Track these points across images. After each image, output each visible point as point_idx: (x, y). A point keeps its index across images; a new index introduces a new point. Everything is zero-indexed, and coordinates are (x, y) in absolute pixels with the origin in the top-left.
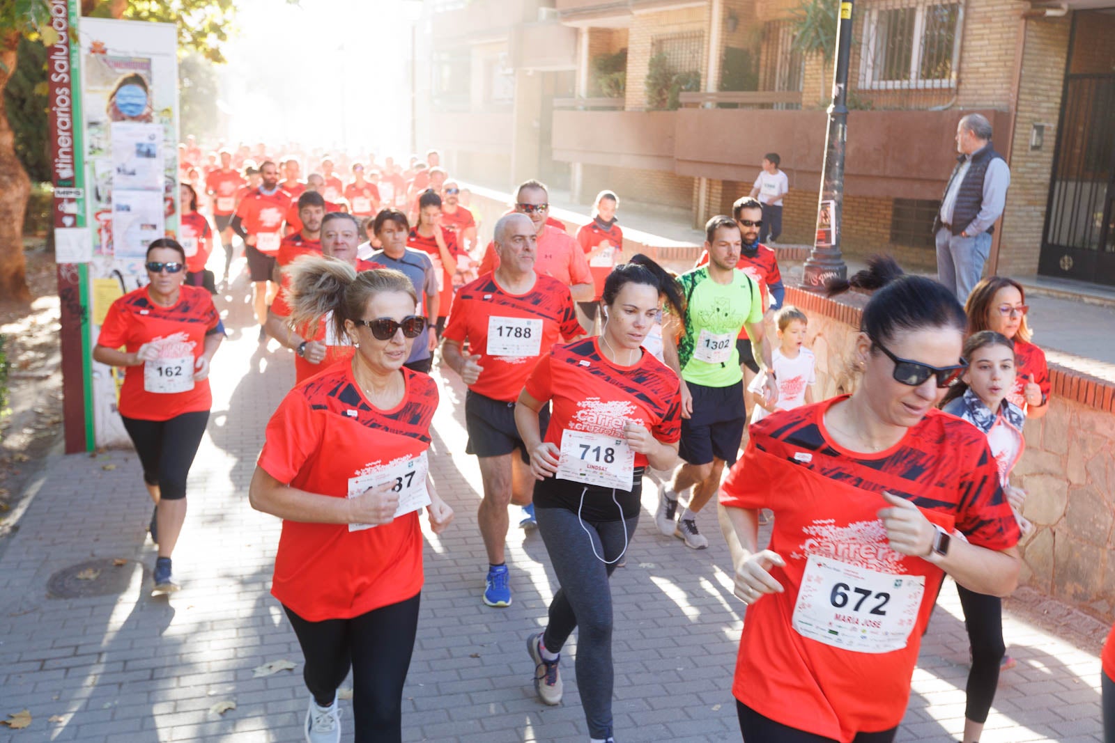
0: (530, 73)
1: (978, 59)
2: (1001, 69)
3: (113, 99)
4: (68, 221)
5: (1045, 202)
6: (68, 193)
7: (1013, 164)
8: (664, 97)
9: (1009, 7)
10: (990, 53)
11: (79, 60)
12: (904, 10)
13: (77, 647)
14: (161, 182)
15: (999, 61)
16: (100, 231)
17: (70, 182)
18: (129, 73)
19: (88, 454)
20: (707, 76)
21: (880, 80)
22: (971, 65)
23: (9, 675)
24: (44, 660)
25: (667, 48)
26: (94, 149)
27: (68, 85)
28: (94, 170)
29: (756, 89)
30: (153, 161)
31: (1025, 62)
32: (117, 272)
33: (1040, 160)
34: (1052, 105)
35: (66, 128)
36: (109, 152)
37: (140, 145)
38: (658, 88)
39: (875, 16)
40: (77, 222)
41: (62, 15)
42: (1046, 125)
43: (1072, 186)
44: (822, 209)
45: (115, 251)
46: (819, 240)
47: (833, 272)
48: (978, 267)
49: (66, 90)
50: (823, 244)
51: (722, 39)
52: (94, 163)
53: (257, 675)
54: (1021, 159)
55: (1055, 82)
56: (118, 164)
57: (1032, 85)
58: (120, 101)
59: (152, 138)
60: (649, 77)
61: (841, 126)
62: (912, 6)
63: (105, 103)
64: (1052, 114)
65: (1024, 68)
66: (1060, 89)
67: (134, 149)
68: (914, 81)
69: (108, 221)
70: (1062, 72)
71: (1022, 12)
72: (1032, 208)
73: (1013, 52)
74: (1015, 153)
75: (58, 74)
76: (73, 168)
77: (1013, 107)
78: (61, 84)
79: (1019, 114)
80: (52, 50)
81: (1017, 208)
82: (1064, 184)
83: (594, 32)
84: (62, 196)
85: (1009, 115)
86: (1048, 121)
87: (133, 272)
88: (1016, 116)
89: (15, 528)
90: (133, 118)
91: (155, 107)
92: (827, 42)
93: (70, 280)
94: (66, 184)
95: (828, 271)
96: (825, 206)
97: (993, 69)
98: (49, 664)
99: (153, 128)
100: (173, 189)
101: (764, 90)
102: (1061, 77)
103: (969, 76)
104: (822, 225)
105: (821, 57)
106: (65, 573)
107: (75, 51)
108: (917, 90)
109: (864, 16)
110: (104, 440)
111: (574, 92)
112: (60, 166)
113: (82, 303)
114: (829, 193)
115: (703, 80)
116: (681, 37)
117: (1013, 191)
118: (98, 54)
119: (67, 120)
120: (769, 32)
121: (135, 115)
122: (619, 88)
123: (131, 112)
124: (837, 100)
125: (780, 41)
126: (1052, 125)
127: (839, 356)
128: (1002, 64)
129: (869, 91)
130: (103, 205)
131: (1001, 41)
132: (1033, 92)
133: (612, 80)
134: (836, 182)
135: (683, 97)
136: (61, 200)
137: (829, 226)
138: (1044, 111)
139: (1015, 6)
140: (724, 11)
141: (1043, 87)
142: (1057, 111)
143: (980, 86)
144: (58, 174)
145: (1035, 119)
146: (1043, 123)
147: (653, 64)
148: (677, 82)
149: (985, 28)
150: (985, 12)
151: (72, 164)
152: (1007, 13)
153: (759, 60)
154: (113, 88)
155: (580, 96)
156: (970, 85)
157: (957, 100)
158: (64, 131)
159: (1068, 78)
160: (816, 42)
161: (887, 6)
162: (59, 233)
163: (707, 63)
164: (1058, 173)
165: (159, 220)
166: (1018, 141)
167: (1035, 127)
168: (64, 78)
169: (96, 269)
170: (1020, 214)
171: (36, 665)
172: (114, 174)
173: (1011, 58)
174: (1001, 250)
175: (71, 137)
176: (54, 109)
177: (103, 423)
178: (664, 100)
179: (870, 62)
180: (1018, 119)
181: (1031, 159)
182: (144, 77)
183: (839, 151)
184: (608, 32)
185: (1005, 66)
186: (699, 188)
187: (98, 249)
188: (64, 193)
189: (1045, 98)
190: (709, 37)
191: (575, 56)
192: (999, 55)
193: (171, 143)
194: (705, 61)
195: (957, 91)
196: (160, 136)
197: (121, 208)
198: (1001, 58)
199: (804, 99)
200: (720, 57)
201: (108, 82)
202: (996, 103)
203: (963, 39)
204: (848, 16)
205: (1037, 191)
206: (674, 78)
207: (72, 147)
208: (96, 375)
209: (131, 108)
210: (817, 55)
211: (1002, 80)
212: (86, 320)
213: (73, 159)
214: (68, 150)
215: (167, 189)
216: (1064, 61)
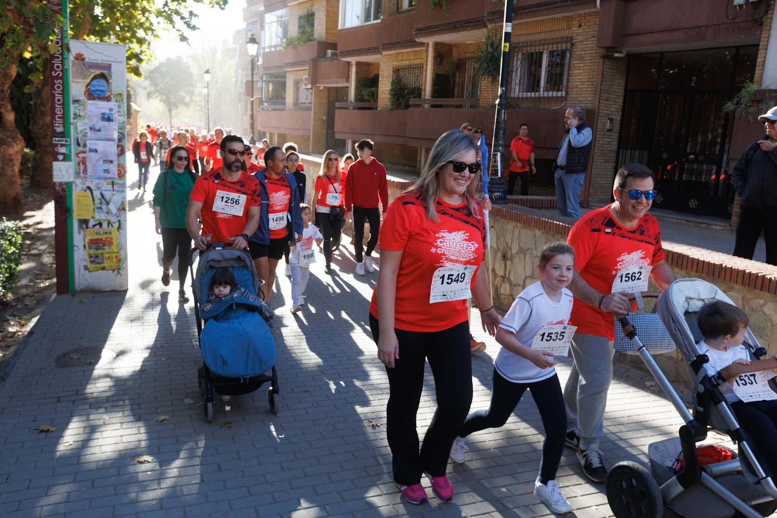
0: (321, 88)
1: (577, 80)
2: (590, 86)
3: (88, 87)
4: (61, 157)
5: (614, 161)
6: (61, 141)
7: (597, 139)
8: (400, 102)
9: (594, 52)
10: (584, 77)
11: (69, 64)
12: (536, 53)
13: (78, 391)
14: (116, 135)
15: (589, 81)
16: (79, 164)
17: (63, 135)
18: (98, 72)
19: (70, 294)
20: (425, 89)
21: (523, 92)
22: (573, 84)
23: (39, 405)
24: (59, 397)
25: (401, 74)
26: (76, 116)
27: (62, 78)
28: (76, 128)
29: (453, 97)
30: (112, 124)
31: (603, 82)
32: (89, 188)
33: (610, 137)
34: (618, 107)
35: (59, 103)
36: (85, 117)
37: (104, 114)
38: (396, 96)
39: (520, 56)
40: (66, 158)
41: (59, 37)
42: (615, 117)
43: (629, 152)
44: (493, 157)
45: (88, 176)
46: (492, 175)
47: (499, 192)
48: (578, 190)
49: (60, 80)
50: (494, 177)
51: (434, 68)
52: (76, 124)
53: (185, 403)
54: (601, 136)
55: (619, 94)
56: (90, 125)
57: (607, 95)
58: (93, 88)
59: (111, 110)
60: (391, 90)
61: (503, 111)
62: (541, 50)
63: (83, 89)
64: (618, 112)
65: (603, 85)
66: (622, 98)
67: (100, 116)
68: (542, 93)
69: (84, 158)
70: (623, 88)
71: (601, 54)
72: (607, 164)
73: (596, 76)
74: (598, 133)
75: (57, 71)
76: (64, 127)
77: (597, 107)
78: (57, 78)
79: (600, 111)
80: (53, 57)
81: (599, 164)
82: (625, 151)
83: (359, 64)
84: (58, 143)
85: (595, 111)
86: (616, 116)
87: (99, 188)
88: (598, 112)
89: (31, 333)
90: (101, 98)
91: (113, 93)
92: (493, 70)
93: (61, 192)
94: (60, 135)
95: (496, 192)
96: (495, 155)
97: (585, 86)
98: (61, 399)
99: (112, 104)
100: (123, 140)
101: (458, 97)
102: (623, 91)
103: (572, 90)
104: (493, 166)
105: (490, 79)
106: (64, 355)
107: (67, 59)
108: (544, 97)
109: (514, 55)
110: (80, 286)
111: (347, 99)
112: (57, 125)
113: (68, 205)
114: (496, 148)
115: (423, 92)
116: (410, 68)
117: (597, 154)
118: (79, 61)
119: (61, 98)
120: (460, 65)
121: (101, 96)
122: (374, 96)
123: (99, 94)
124: (501, 97)
125: (467, 70)
126: (617, 117)
127: (503, 238)
128: (590, 83)
129: (517, 98)
130: (81, 149)
131: (589, 71)
132: (607, 99)
133: (370, 92)
134: (501, 142)
135: (412, 101)
136: (57, 145)
137: (497, 167)
138: (614, 110)
139: (597, 51)
140: (435, 53)
141: (613, 96)
142: (621, 110)
143: (578, 96)
144: (55, 130)
145: (609, 115)
146: (612, 117)
147: (393, 83)
148: (408, 93)
149: (581, 63)
150: (581, 54)
151: (64, 124)
152: (593, 55)
153: (454, 80)
154: (88, 81)
155: (351, 101)
156: (573, 94)
157: (565, 104)
158: (58, 105)
159: (627, 92)
160: (489, 70)
161: (527, 51)
162: (56, 165)
163: (425, 82)
164: (622, 144)
165: (114, 158)
166: (600, 126)
167: (609, 119)
168: (59, 74)
169: (76, 186)
170: (601, 167)
171: (56, 400)
172: (88, 130)
173: (595, 80)
174: (591, 188)
175: (63, 108)
176: (53, 92)
177: (79, 276)
178: (400, 104)
179: (517, 82)
180: (599, 114)
181: (606, 137)
182: (107, 75)
183: (502, 125)
184: (368, 64)
185: (592, 84)
186: (421, 154)
187: (77, 174)
188: (58, 140)
189: (614, 103)
190: (426, 67)
191: (348, 79)
192: (589, 79)
193: (122, 114)
194: (424, 81)
195: (566, 98)
196: (116, 109)
197: (91, 151)
198: (590, 80)
199: (481, 103)
200: (433, 79)
201: (85, 77)
202: (587, 105)
203: (569, 68)
204: (507, 50)
205: (609, 155)
206: (406, 91)
207: (63, 114)
208: (75, 248)
209: (99, 93)
210: (488, 78)
211: (591, 92)
212: (71, 215)
213: (64, 121)
214: (61, 116)
215: (120, 140)
216: (624, 82)
